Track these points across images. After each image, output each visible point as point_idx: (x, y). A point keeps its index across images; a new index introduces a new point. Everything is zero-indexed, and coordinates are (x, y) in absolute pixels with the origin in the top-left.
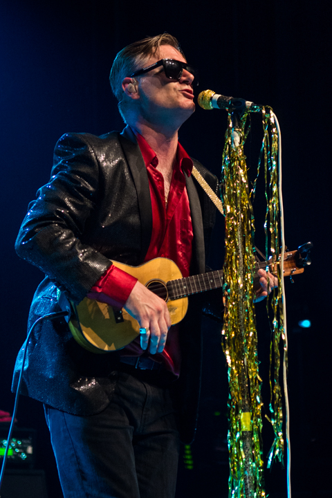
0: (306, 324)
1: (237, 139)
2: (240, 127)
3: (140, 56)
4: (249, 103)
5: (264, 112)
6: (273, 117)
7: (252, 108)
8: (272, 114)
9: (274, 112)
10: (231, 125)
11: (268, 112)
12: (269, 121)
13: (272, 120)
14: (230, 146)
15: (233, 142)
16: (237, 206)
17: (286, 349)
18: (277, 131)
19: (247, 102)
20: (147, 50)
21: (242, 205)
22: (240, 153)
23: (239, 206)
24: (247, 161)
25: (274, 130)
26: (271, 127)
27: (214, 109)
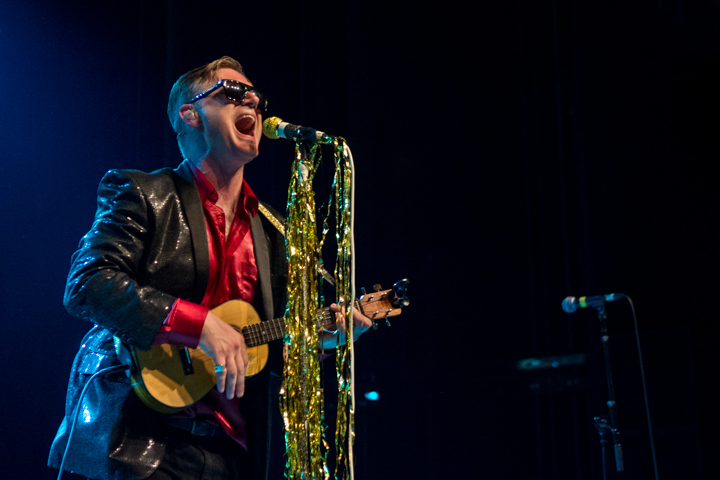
0: (373, 396)
1: (306, 173)
2: (309, 160)
3: (198, 81)
4: (319, 134)
5: (336, 143)
6: (346, 150)
7: (323, 138)
8: (345, 146)
9: (348, 144)
10: (299, 157)
11: (341, 144)
12: (342, 154)
13: (345, 153)
14: (297, 180)
15: (301, 175)
16: (302, 247)
17: (352, 412)
18: (350, 164)
19: (318, 132)
20: (205, 75)
21: (308, 247)
22: (309, 188)
23: (305, 248)
24: (315, 198)
25: (347, 164)
26: (343, 161)
27: (281, 139)
